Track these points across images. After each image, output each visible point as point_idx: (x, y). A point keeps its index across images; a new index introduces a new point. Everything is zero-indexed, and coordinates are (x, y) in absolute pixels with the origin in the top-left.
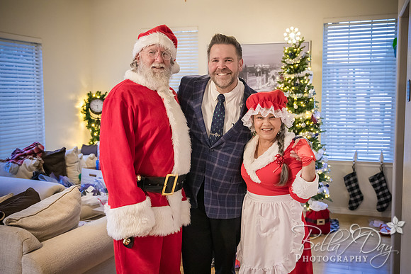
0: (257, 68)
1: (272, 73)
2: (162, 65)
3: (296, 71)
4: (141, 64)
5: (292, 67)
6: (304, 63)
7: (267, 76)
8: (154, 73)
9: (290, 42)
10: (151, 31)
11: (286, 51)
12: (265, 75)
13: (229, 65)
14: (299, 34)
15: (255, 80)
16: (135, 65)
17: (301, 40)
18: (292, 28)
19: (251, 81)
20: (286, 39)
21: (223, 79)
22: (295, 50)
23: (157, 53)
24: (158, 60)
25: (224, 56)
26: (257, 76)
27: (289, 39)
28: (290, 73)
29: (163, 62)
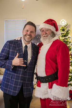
6: (67, 33)
18: (63, 20)
22: (64, 28)
27: (62, 24)
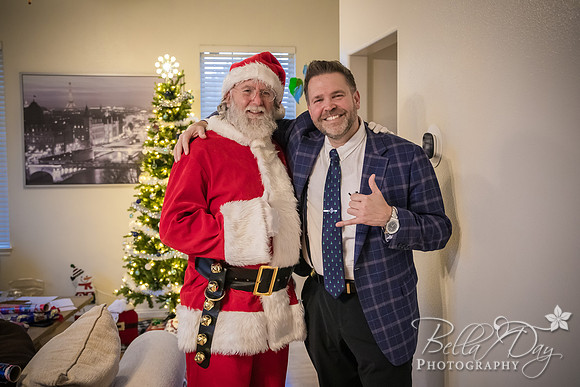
0: (105, 111)
1: (129, 119)
2: (261, 109)
3: (177, 117)
4: (232, 106)
5: (170, 112)
7: (121, 124)
8: (249, 120)
9: (164, 76)
10: (248, 61)
11: (159, 89)
12: (117, 123)
13: (341, 103)
14: (177, 65)
15: (103, 130)
16: (223, 108)
17: (180, 74)
18: (167, 56)
19: (96, 131)
20: (159, 71)
21: (334, 124)
22: (173, 87)
23: (255, 92)
24: (257, 101)
25: (331, 90)
26: (105, 123)
27: (163, 72)
28: (168, 120)
29: (263, 104)
